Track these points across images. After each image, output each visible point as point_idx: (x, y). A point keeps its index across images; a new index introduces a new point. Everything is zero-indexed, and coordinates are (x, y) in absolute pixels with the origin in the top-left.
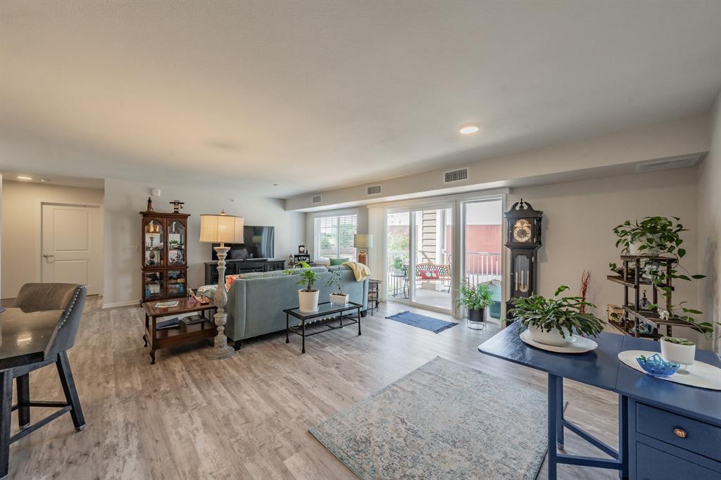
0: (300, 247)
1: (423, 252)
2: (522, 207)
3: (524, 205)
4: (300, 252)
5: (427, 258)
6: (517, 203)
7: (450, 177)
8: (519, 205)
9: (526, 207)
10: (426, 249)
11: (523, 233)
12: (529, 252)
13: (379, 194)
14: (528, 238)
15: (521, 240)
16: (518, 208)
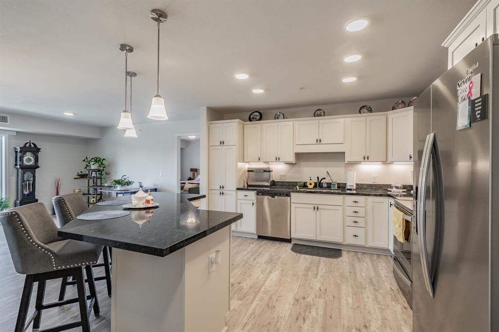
2: (30, 145)
3: (31, 144)
6: (27, 143)
8: (29, 144)
9: (33, 146)
11: (29, 160)
14: (32, 163)
15: (27, 164)
16: (27, 145)
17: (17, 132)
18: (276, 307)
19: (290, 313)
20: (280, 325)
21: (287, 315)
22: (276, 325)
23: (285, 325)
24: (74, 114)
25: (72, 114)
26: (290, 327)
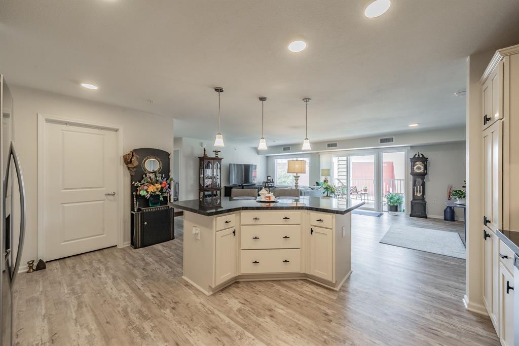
0: (268, 177)
1: (338, 180)
2: (419, 156)
3: (420, 155)
4: (268, 180)
5: (341, 182)
6: (416, 154)
7: (382, 141)
9: (421, 156)
10: (340, 177)
11: (419, 168)
12: (422, 177)
13: (335, 147)
14: (421, 171)
15: (418, 171)
16: (417, 156)
17: (411, 147)
18: (209, 334)
19: (190, 343)
20: (183, 327)
21: (189, 338)
22: (187, 324)
23: (180, 330)
24: (418, 124)
25: (417, 125)
26: (174, 333)
